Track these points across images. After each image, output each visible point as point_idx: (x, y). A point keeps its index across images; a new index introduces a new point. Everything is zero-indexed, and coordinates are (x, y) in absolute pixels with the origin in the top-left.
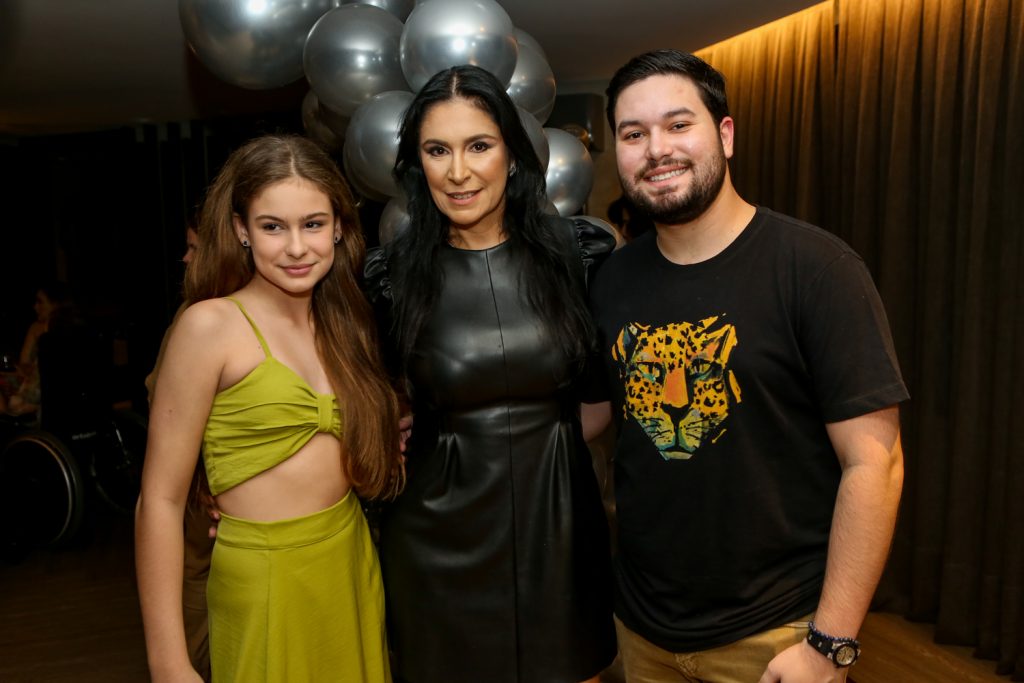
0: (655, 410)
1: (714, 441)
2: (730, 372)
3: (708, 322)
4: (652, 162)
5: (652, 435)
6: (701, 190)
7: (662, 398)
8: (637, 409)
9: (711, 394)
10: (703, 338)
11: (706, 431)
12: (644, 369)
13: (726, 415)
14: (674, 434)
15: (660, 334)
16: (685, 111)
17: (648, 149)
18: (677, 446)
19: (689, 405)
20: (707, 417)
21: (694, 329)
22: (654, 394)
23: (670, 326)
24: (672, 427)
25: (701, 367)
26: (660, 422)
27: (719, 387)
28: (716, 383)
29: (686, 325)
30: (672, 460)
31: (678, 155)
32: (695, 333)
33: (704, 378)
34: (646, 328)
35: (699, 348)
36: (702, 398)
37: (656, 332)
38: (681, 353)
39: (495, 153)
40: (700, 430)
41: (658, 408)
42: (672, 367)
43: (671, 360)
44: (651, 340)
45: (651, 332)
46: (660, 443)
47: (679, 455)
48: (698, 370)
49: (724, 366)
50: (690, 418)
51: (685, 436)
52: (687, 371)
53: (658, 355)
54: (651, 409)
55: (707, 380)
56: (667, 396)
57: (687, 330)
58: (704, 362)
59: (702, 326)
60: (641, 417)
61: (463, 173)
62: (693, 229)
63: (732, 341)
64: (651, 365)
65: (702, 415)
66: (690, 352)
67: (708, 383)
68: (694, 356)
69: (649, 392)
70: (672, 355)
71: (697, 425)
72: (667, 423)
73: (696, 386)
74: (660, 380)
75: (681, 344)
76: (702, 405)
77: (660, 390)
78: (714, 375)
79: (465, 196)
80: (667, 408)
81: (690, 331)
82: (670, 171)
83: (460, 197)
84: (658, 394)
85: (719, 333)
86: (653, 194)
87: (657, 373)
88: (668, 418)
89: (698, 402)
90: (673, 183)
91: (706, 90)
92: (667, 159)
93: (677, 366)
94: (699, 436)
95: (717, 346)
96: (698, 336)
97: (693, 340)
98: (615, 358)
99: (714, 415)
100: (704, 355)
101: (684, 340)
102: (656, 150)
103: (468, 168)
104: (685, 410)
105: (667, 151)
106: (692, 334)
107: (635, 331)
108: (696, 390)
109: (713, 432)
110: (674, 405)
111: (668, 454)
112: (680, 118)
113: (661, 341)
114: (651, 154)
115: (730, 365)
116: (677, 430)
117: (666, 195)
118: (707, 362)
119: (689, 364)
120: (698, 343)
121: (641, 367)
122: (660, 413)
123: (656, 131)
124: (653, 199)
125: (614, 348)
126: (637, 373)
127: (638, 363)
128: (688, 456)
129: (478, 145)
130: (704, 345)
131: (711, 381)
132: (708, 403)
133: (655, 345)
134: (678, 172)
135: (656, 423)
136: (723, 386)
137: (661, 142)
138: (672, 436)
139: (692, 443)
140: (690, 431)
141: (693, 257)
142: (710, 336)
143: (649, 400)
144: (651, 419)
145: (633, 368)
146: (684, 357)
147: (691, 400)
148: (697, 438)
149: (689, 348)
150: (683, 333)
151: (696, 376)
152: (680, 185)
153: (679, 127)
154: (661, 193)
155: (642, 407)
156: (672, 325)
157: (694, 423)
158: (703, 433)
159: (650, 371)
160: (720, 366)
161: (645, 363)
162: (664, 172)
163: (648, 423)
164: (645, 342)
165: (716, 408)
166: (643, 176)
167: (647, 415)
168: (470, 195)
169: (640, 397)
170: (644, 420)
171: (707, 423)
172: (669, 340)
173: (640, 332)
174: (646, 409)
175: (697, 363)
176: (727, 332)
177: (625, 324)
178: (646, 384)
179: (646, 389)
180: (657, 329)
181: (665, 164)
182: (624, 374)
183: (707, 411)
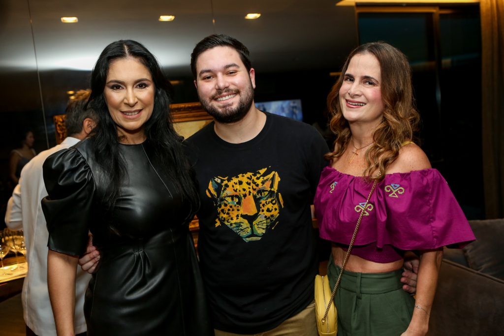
0: (237, 219)
1: (273, 228)
2: (279, 194)
3: (262, 171)
4: (219, 91)
5: (238, 231)
6: (244, 105)
7: (242, 212)
8: (226, 220)
9: (270, 206)
10: (261, 179)
11: (269, 224)
12: (229, 199)
13: (278, 215)
14: (250, 228)
15: (235, 180)
16: (234, 65)
17: (217, 84)
18: (253, 234)
19: (258, 213)
20: (269, 218)
21: (255, 175)
22: (236, 211)
23: (240, 176)
24: (249, 225)
25: (263, 193)
26: (242, 224)
27: (274, 202)
28: (272, 200)
29: (249, 174)
30: (250, 242)
31: (232, 87)
32: (256, 177)
33: (265, 198)
34: (226, 178)
35: (260, 184)
36: (265, 208)
37: (232, 179)
38: (249, 188)
39: (150, 89)
40: (265, 224)
41: (240, 217)
42: (245, 196)
43: (244, 192)
44: (230, 184)
45: (229, 180)
46: (243, 234)
47: (254, 238)
48: (261, 195)
49: (276, 192)
50: (259, 219)
51: (257, 229)
52: (254, 197)
53: (236, 191)
54: (235, 219)
55: (267, 199)
56: (244, 211)
57: (251, 176)
58: (264, 191)
59: (259, 173)
60: (229, 224)
61: (134, 100)
62: (240, 125)
63: (278, 179)
64: (232, 197)
65: (266, 217)
66: (255, 187)
67: (268, 201)
68: (258, 189)
69: (233, 210)
70: (244, 190)
71: (263, 222)
72: (245, 224)
73: (261, 203)
74: (239, 203)
75: (249, 184)
76: (265, 212)
77: (239, 208)
78: (271, 196)
79: (133, 113)
80: (244, 217)
81: (253, 177)
82: (228, 95)
83: (130, 114)
84: (238, 210)
85: (270, 176)
86: (220, 107)
87: (237, 200)
88: (246, 221)
89: (263, 211)
90: (230, 102)
91: (243, 54)
92: (227, 89)
93: (248, 194)
94: (265, 227)
95: (271, 182)
96: (258, 179)
97: (256, 181)
98: (210, 196)
99: (272, 216)
100: (265, 188)
101: (249, 181)
102: (222, 85)
103: (136, 97)
104: (255, 216)
105: (227, 85)
106: (254, 178)
107: (219, 181)
108: (261, 205)
109: (273, 224)
110: (249, 214)
111: (247, 239)
112: (231, 69)
113: (236, 184)
114: (219, 87)
115: (279, 191)
116: (252, 226)
117: (227, 108)
118: (267, 191)
119: (255, 193)
120: (259, 182)
121: (227, 199)
122: (241, 219)
123: (220, 75)
124: (220, 110)
125: (207, 191)
126: (225, 202)
127: (225, 197)
128: (260, 238)
129: (140, 84)
130: (263, 183)
131: (270, 200)
132: (268, 210)
133: (233, 186)
134: (232, 96)
135: (239, 225)
136: (276, 201)
137: (223, 81)
138: (249, 230)
139: (261, 231)
140: (260, 226)
141: (242, 139)
142: (265, 178)
143: (234, 214)
144: (235, 223)
145: (222, 200)
146: (251, 190)
147: (259, 211)
148: (263, 229)
149: (254, 185)
150: (248, 178)
151: (260, 198)
152: (234, 102)
153: (231, 73)
154: (224, 107)
155: (230, 218)
156: (241, 175)
157: (261, 222)
158: (267, 225)
159: (233, 199)
160: (274, 192)
161: (229, 196)
162: (225, 96)
163: (234, 225)
164: (227, 186)
165: (273, 213)
166: (214, 98)
167: (233, 222)
168: (136, 113)
169: (228, 214)
170: (231, 224)
171: (269, 221)
172: (241, 183)
173: (222, 181)
174: (232, 219)
175: (260, 192)
176: (274, 175)
177: (212, 177)
178: (231, 207)
179: (231, 209)
180: (233, 178)
181: (226, 92)
182: (216, 203)
183: (268, 214)
